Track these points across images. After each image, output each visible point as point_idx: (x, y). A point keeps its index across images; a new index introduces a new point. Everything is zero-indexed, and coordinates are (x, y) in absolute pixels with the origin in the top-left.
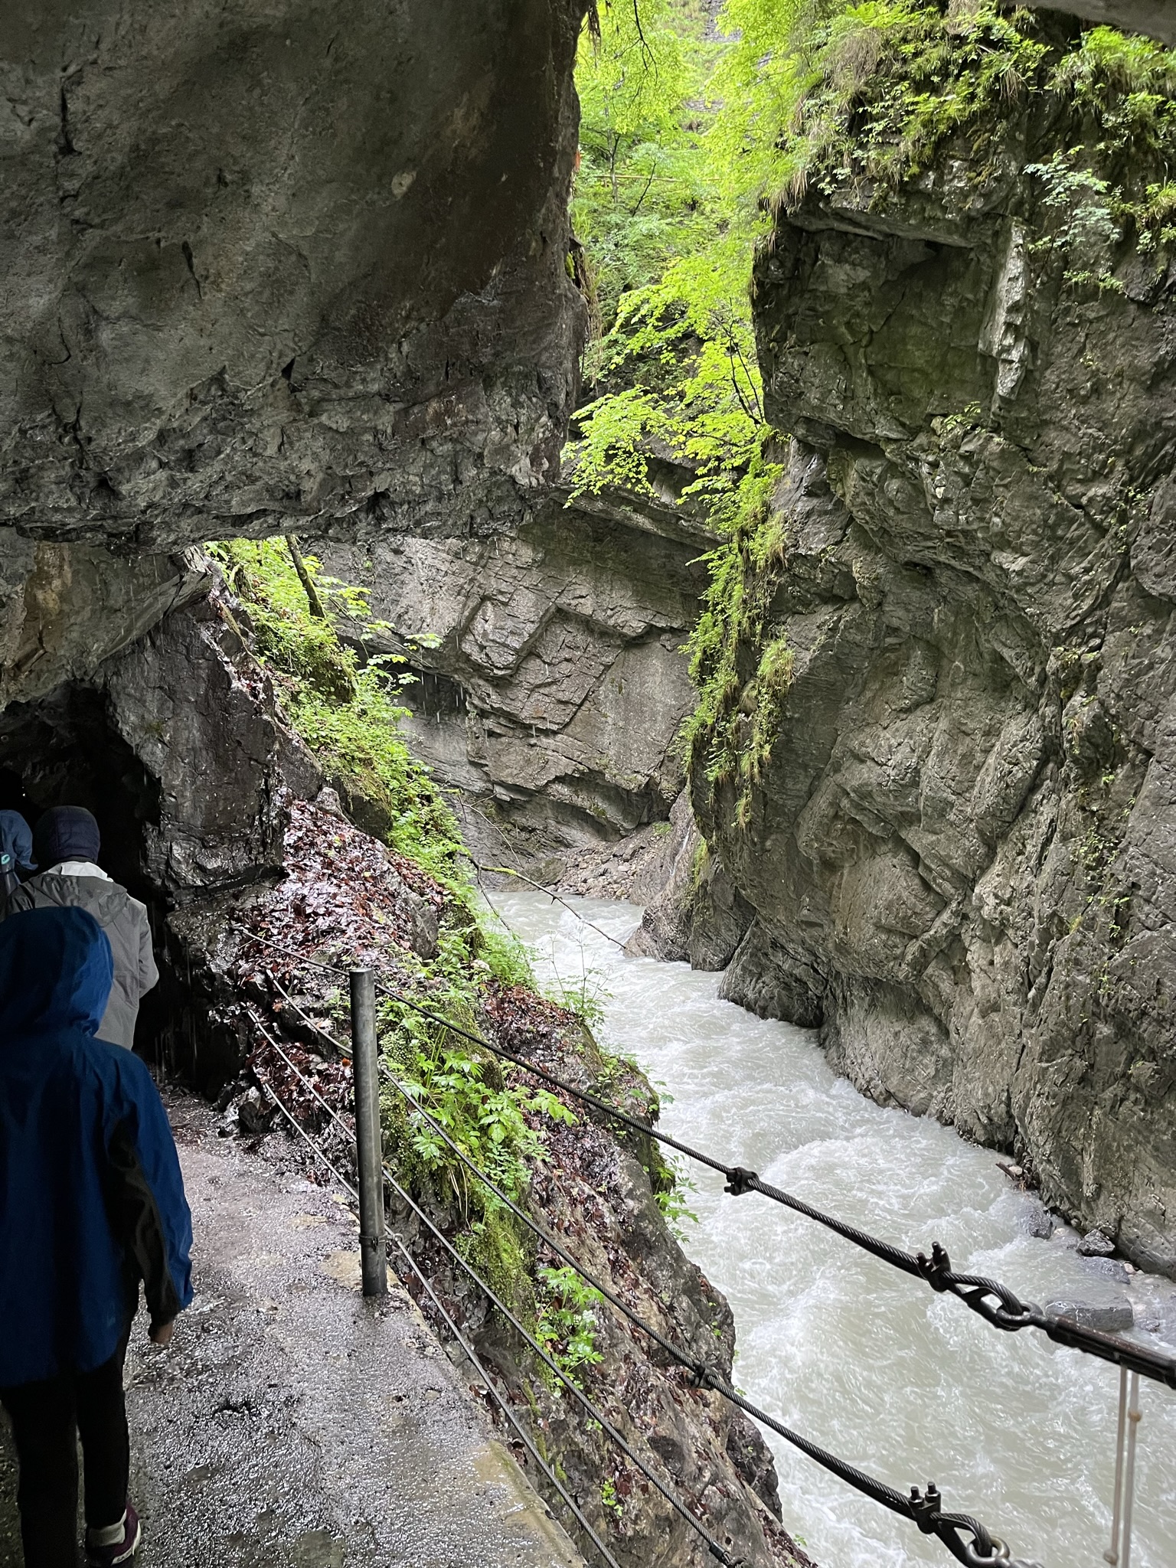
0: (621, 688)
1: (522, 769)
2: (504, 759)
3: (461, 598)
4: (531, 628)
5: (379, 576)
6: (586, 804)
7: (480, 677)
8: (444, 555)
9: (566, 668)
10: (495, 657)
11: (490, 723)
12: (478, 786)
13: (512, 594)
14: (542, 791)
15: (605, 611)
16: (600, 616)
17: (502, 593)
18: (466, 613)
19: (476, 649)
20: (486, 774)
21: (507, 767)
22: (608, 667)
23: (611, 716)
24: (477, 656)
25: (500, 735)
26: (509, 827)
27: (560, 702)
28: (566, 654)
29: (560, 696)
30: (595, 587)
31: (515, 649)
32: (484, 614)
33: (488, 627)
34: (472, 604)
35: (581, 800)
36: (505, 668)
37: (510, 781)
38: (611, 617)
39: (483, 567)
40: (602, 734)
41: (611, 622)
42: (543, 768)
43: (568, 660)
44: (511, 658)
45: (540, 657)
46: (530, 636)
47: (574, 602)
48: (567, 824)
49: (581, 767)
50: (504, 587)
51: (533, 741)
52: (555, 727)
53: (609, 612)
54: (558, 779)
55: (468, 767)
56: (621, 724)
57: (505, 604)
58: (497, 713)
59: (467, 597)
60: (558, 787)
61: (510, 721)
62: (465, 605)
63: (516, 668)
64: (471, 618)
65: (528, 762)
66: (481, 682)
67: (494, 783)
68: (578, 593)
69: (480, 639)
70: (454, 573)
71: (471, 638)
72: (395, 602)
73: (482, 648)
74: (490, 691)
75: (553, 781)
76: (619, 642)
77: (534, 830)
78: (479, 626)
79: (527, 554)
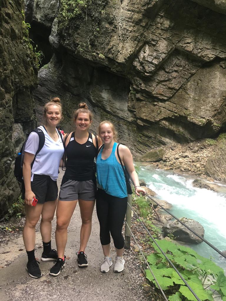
0: (198, 84)
1: (150, 114)
2: (143, 109)
3: (136, 42)
4: (163, 56)
5: (102, 34)
6: (175, 129)
7: (138, 77)
8: (131, 24)
9: (174, 74)
10: (146, 68)
11: (138, 96)
12: (130, 119)
13: (157, 41)
14: (157, 123)
15: (198, 50)
16: (195, 52)
17: (153, 40)
18: (137, 49)
19: (139, 64)
20: (135, 115)
21: (144, 113)
22: (192, 75)
23: (192, 95)
24: (139, 68)
25: (142, 100)
26: (141, 135)
27: (170, 88)
28: (175, 68)
29: (170, 86)
30: (195, 39)
31: (156, 65)
32: (145, 49)
33: (146, 55)
34: (140, 45)
35: (173, 128)
36: (150, 72)
37: (145, 118)
38: (199, 53)
39: (147, 29)
40: (188, 102)
41: (199, 55)
42: (159, 114)
43: (176, 71)
44: (153, 69)
45: (164, 69)
46: (163, 59)
47: (184, 45)
48: (165, 136)
49: (176, 115)
50: (155, 38)
51: (156, 103)
52: (166, 98)
53: (199, 50)
54: (165, 119)
55: (128, 112)
56: (197, 98)
57: (154, 45)
58: (142, 92)
59: (139, 42)
60: (164, 122)
61: (147, 95)
62: (137, 45)
63: (154, 73)
64: (139, 51)
65: (153, 111)
66: (138, 79)
67: (137, 118)
68: (187, 41)
69: (141, 60)
70: (134, 31)
71: (137, 60)
72: (108, 44)
73: (142, 64)
74: (141, 82)
75: (162, 120)
76: (200, 64)
77: (151, 137)
78: (142, 55)
79: (167, 23)
